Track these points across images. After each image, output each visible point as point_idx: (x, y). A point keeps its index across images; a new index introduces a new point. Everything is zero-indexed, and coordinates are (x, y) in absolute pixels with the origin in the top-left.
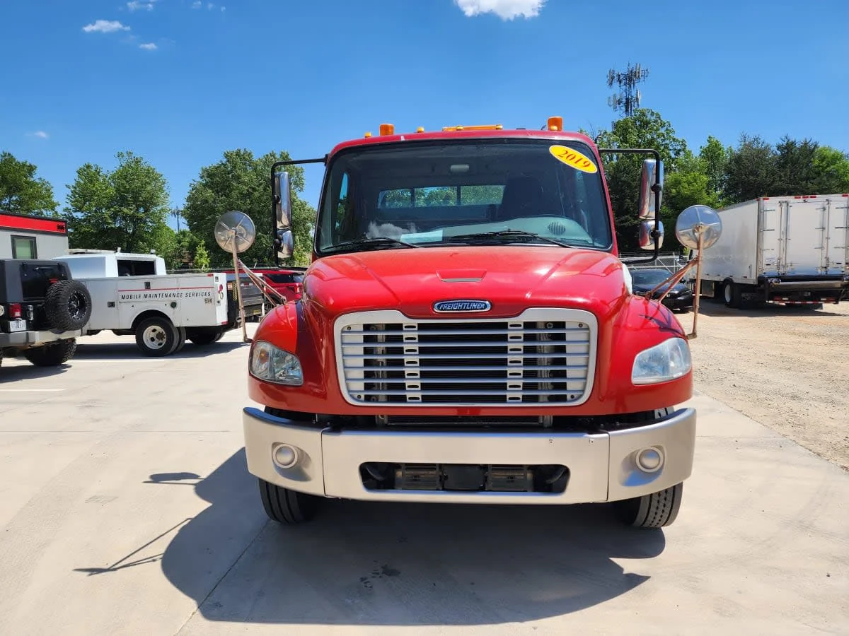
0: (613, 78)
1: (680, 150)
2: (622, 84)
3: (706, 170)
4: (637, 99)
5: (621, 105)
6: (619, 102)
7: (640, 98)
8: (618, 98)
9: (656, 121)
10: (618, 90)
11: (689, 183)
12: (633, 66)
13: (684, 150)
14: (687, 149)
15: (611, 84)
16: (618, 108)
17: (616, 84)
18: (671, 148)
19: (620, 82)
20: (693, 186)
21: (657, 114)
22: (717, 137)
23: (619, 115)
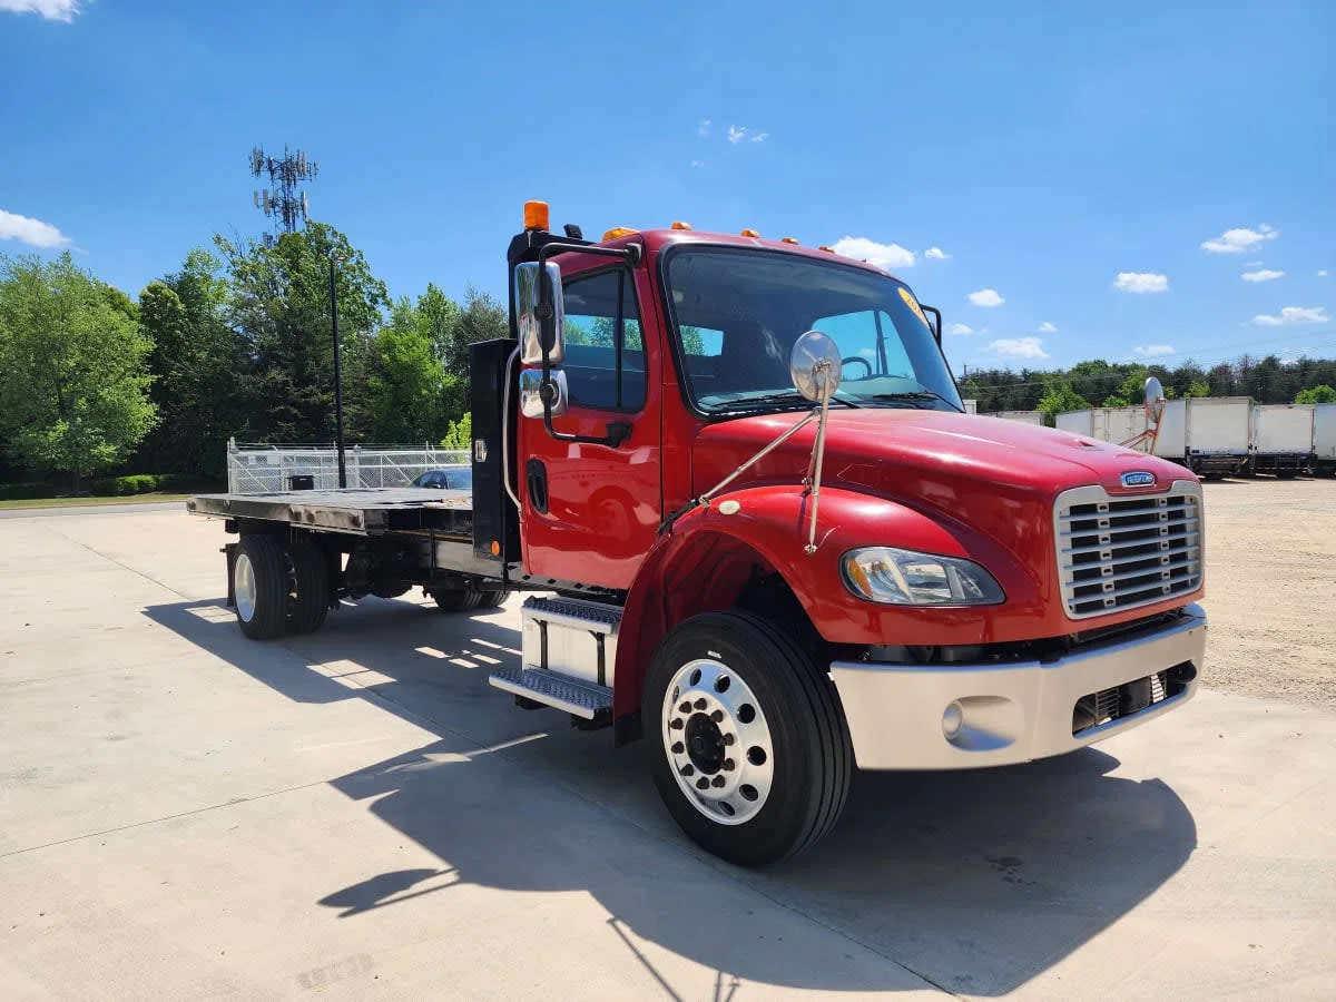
0: (260, 163)
1: (377, 296)
2: (276, 176)
3: (428, 331)
4: (303, 206)
5: (277, 209)
6: (273, 204)
7: (306, 204)
8: (270, 196)
9: (340, 246)
10: (268, 184)
11: (408, 347)
12: (293, 152)
13: (384, 296)
14: (388, 295)
15: (258, 171)
16: (272, 213)
17: (265, 174)
18: (364, 290)
19: (272, 172)
20: (413, 351)
21: (342, 236)
22: (440, 286)
23: (274, 226)
